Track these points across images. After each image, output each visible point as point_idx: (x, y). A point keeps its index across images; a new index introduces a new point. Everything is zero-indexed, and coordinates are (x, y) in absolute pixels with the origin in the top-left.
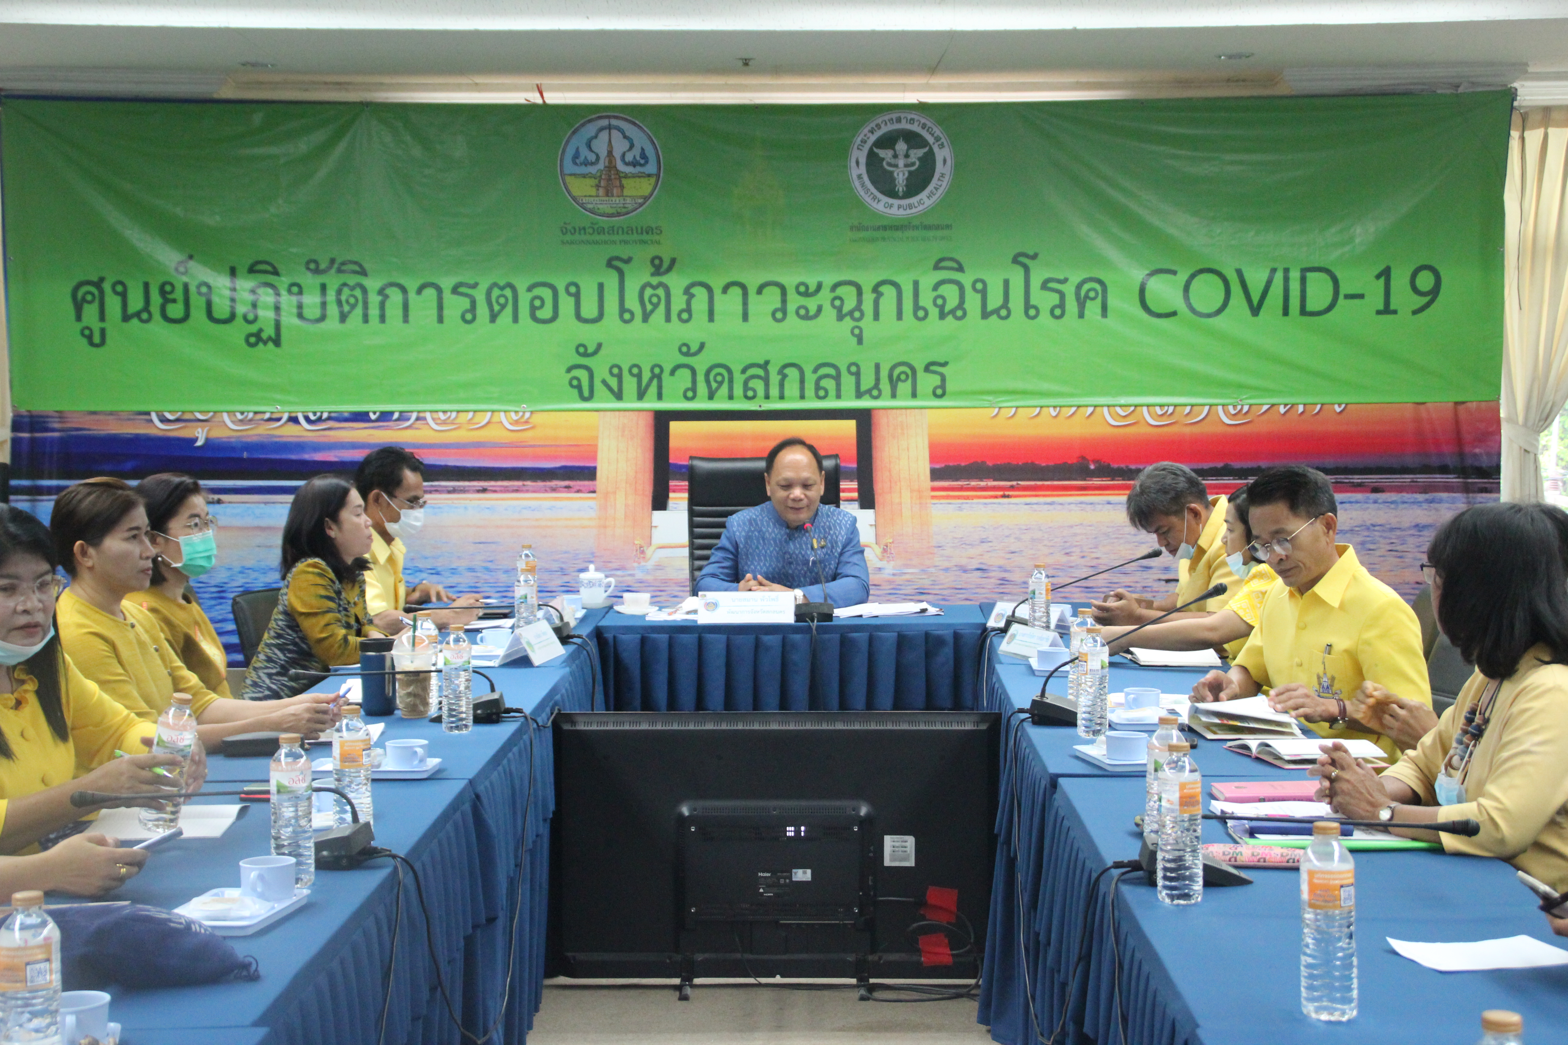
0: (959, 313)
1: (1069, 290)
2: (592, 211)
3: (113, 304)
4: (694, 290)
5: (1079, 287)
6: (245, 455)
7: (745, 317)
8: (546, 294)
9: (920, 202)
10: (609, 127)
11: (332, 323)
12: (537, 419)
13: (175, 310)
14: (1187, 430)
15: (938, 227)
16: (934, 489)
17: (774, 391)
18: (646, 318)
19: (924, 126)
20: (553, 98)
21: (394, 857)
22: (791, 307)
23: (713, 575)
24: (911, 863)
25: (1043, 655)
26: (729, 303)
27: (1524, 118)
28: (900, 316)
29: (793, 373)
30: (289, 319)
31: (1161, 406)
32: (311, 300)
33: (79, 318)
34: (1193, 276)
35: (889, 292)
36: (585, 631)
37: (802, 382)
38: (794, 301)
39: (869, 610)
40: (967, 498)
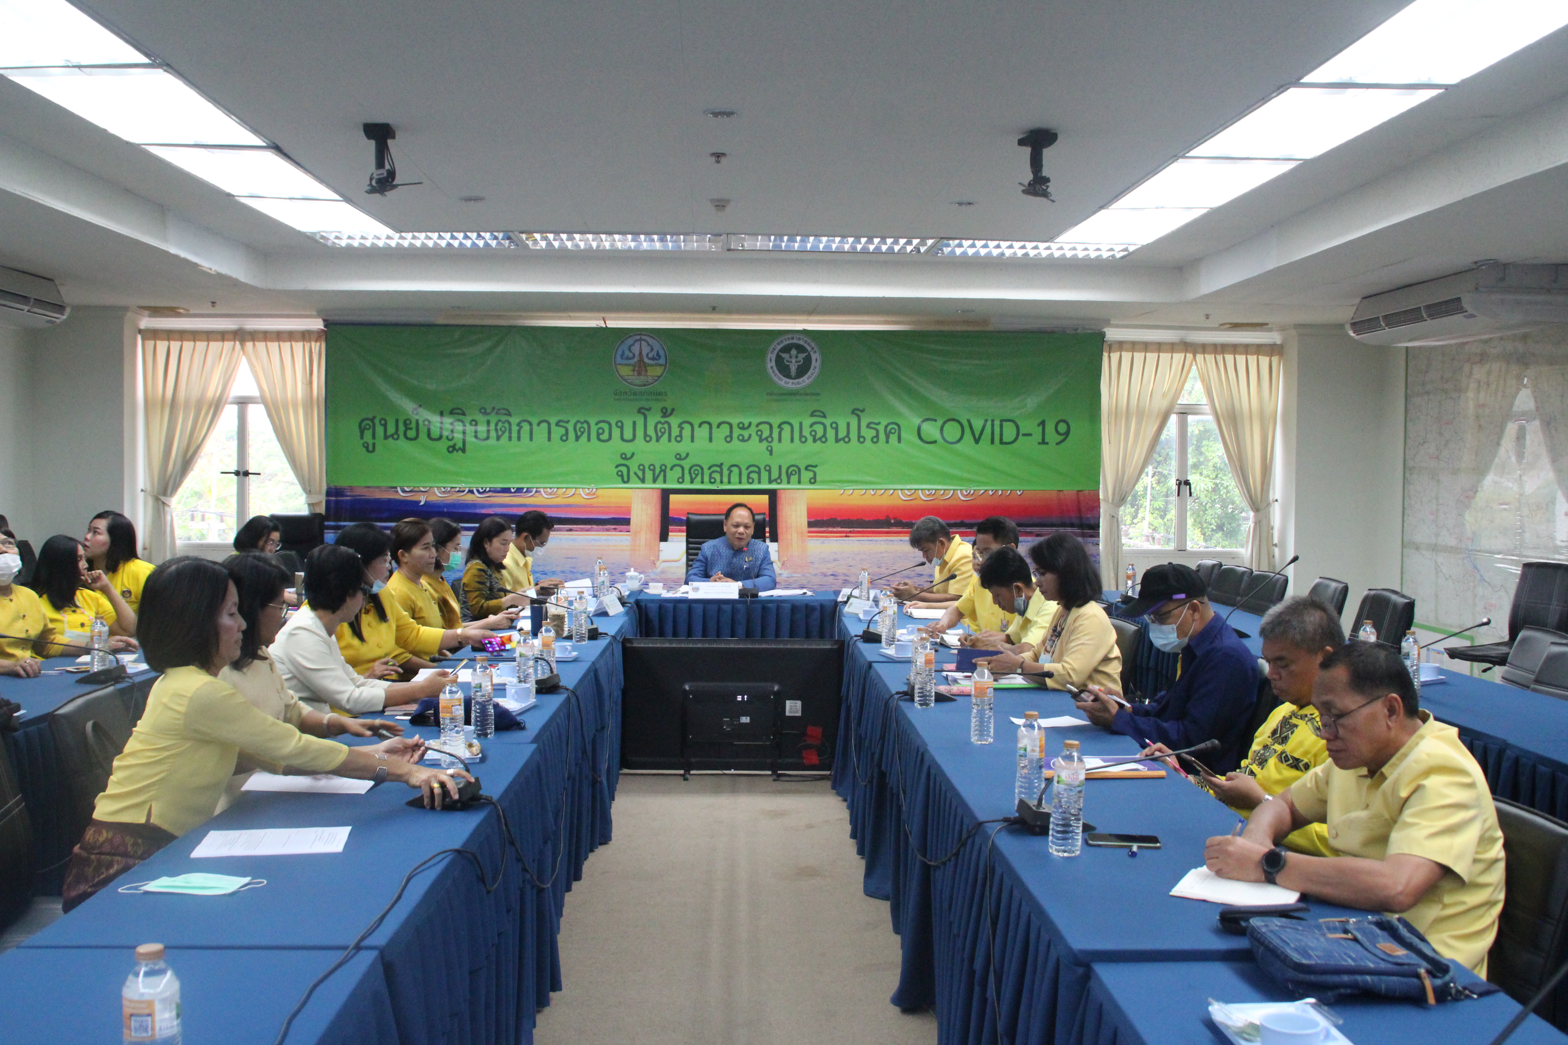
0: (824, 440)
1: (881, 428)
2: (630, 383)
3: (380, 430)
4: (684, 425)
5: (886, 427)
6: (445, 510)
7: (711, 440)
8: (606, 426)
9: (803, 381)
10: (641, 340)
11: (492, 441)
12: (600, 492)
13: (412, 434)
14: (942, 503)
15: (812, 394)
16: (809, 532)
17: (725, 479)
18: (658, 440)
19: (806, 342)
20: (611, 324)
21: (567, 689)
22: (735, 435)
23: (695, 574)
24: (799, 714)
25: (866, 612)
26: (702, 433)
27: (1110, 346)
28: (792, 440)
29: (735, 470)
30: (470, 439)
31: (929, 490)
32: (482, 429)
33: (362, 437)
34: (945, 423)
35: (787, 428)
36: (632, 600)
37: (740, 474)
38: (736, 432)
39: (776, 593)
40: (827, 537)
